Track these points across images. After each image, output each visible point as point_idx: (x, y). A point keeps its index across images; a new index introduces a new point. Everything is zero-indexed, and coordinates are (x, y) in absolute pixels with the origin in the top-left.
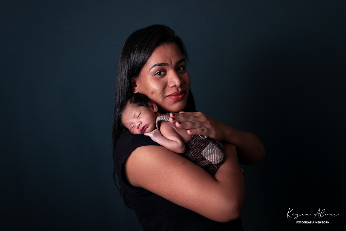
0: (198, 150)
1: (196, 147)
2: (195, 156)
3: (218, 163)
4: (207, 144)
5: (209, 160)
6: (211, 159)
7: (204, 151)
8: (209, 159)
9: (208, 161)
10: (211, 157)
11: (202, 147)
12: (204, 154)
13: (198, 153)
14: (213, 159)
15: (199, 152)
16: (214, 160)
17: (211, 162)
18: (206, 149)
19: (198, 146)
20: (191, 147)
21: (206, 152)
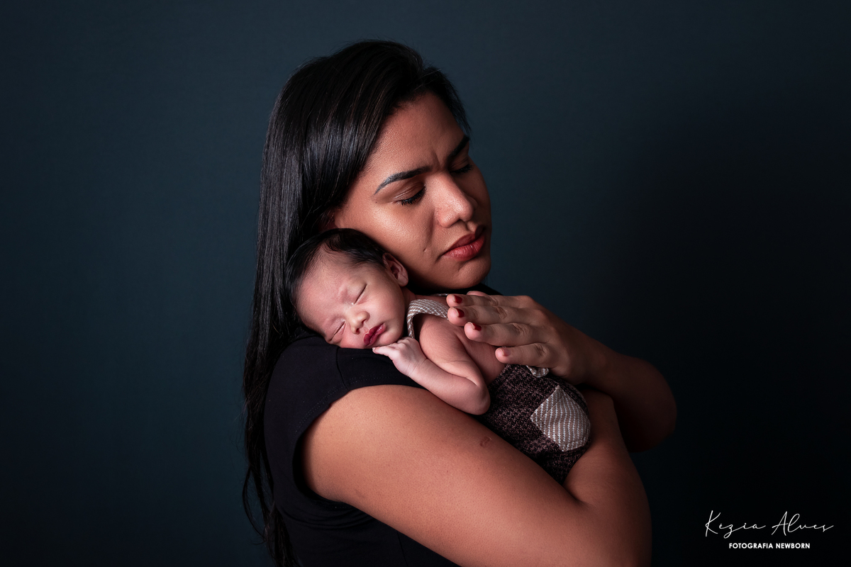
0: (521, 407)
1: (518, 398)
2: (513, 423)
3: (575, 449)
4: (547, 392)
5: (552, 437)
6: (557, 437)
7: (539, 412)
8: (552, 434)
9: (549, 441)
10: (557, 431)
11: (534, 398)
12: (539, 419)
13: (520, 417)
14: (562, 435)
15: (523, 413)
16: (567, 438)
17: (555, 445)
18: (545, 407)
19: (522, 394)
20: (502, 397)
21: (543, 414)
